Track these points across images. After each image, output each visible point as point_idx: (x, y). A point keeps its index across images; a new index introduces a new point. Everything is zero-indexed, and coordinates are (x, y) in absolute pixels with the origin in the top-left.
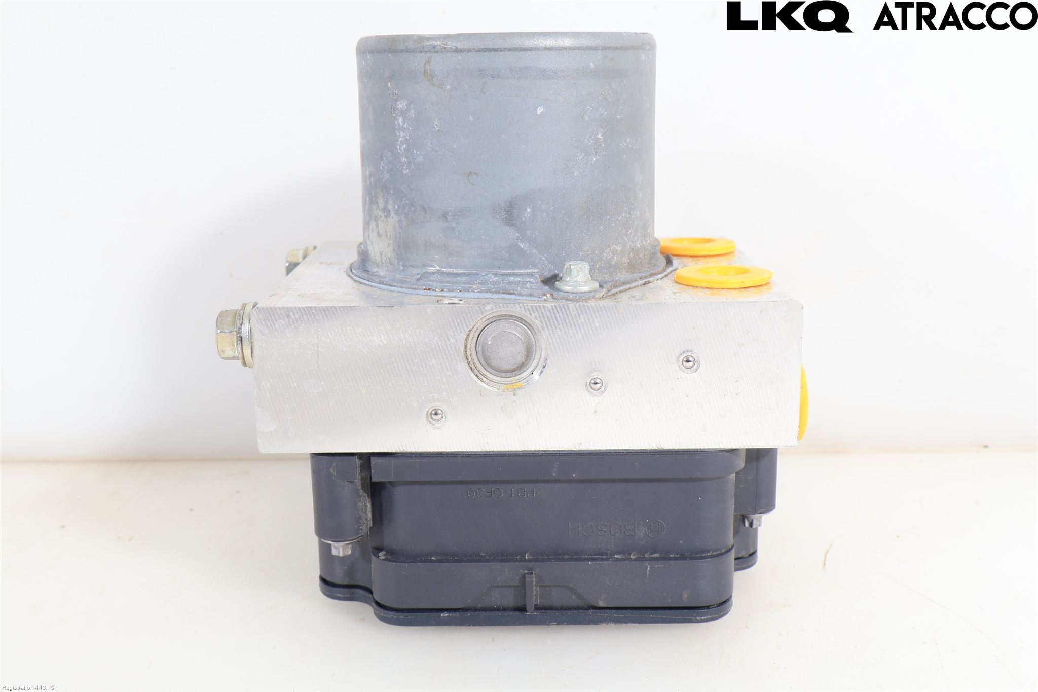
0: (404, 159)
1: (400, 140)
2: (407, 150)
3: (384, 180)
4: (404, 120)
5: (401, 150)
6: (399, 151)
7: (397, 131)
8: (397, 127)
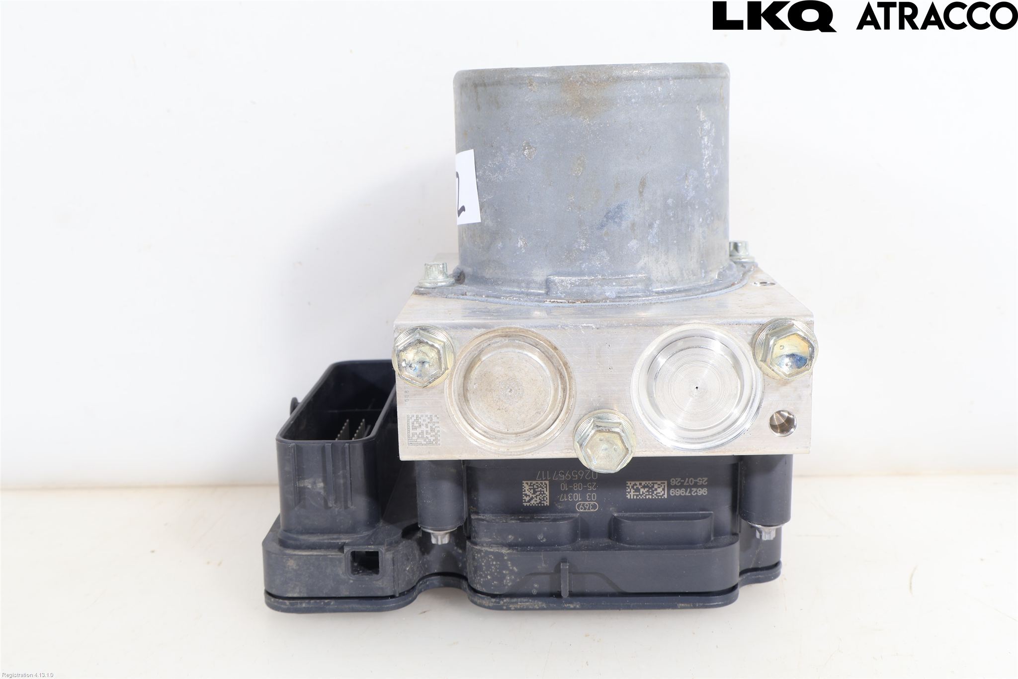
0: (708, 175)
1: (706, 157)
2: (710, 165)
3: (688, 198)
4: (708, 139)
5: (706, 167)
6: (704, 168)
7: (703, 150)
8: (703, 146)
